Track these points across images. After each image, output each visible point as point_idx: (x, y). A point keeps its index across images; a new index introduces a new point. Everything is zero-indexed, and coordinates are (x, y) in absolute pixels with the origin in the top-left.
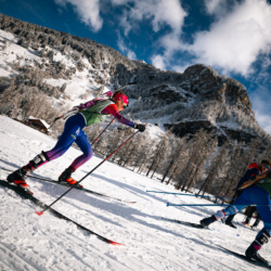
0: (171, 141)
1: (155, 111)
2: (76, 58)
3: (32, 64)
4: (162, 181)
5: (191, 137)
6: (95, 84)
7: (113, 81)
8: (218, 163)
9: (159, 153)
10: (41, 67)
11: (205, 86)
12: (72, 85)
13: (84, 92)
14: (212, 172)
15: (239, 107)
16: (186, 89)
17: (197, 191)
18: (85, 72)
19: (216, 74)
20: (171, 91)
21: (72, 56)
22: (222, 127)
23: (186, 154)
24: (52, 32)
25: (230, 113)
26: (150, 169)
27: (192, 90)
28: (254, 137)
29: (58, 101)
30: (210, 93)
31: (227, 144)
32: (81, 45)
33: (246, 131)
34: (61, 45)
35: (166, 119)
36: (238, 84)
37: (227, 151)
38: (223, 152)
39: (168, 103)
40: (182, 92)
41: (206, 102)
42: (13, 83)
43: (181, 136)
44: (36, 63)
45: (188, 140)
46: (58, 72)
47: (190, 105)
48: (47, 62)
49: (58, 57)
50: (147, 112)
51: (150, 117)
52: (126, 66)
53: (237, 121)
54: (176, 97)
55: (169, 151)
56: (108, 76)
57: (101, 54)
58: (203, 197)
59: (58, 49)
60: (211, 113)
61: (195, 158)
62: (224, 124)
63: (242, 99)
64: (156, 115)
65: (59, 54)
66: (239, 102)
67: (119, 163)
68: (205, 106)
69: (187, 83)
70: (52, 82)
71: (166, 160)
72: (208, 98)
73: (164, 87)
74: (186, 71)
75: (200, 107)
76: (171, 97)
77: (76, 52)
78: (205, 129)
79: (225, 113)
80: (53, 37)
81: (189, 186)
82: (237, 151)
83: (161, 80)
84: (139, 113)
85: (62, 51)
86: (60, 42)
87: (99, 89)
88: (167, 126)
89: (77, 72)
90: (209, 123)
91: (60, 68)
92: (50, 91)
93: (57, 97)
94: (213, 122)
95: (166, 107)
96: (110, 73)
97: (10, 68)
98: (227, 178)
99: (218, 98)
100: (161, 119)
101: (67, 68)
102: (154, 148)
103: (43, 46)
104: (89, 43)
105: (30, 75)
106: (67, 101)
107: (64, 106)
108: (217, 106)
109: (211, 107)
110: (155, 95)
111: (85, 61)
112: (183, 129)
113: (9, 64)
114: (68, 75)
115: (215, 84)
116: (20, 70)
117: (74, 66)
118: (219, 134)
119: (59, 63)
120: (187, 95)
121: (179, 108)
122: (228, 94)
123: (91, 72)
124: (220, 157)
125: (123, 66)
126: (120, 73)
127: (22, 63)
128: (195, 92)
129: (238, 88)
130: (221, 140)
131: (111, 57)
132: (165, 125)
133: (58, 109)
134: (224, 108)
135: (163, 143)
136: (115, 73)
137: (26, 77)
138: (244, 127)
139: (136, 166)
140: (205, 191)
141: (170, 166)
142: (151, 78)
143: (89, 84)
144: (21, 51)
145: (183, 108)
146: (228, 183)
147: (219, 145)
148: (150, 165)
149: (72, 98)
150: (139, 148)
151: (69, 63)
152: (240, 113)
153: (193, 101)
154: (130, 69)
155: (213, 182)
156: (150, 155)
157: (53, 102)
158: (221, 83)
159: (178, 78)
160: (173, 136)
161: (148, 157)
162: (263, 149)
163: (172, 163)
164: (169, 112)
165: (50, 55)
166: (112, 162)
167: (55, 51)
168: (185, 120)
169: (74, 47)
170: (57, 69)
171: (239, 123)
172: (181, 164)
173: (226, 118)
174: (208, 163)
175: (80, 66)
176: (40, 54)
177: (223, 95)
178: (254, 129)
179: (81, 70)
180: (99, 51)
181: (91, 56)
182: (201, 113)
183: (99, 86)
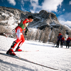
0: (39, 31)
1: (34, 24)
2: (9, 14)
4: (39, 42)
5: (44, 29)
6: (16, 20)
7: (21, 18)
8: (52, 34)
9: (37, 35)
11: (45, 15)
12: (9, 21)
13: (13, 23)
14: (51, 37)
15: (54, 20)
16: (41, 17)
17: (48, 42)
18: (12, 17)
19: (47, 12)
20: (37, 18)
21: (7, 13)
22: (51, 25)
23: (44, 34)
26: (36, 39)
27: (42, 17)
28: (59, 26)
29: (7, 27)
30: (47, 17)
31: (53, 29)
32: (9, 9)
33: (57, 25)
34: (3, 11)
35: (37, 26)
36: (53, 14)
37: (54, 31)
38: (53, 32)
39: (37, 22)
41: (46, 20)
43: (42, 30)
45: (43, 30)
46: (4, 19)
47: (42, 21)
49: (3, 14)
50: (32, 25)
51: (33, 26)
52: (23, 13)
53: (55, 23)
54: (38, 20)
55: (39, 34)
56: (19, 17)
57: (16, 11)
58: (50, 43)
59: (3, 12)
61: (46, 34)
63: (55, 17)
64: (34, 25)
65: (3, 13)
66: (54, 18)
67: (27, 40)
68: (46, 21)
69: (41, 15)
70: (3, 22)
71: (39, 36)
72: (47, 19)
73: (35, 17)
74: (40, 12)
75: (45, 21)
77: (8, 12)
78: (47, 26)
81: (46, 42)
82: (56, 31)
83: (33, 16)
84: (30, 26)
85: (4, 12)
87: (17, 21)
88: (38, 28)
89: (10, 18)
90: (48, 25)
91: (5, 17)
92: (4, 24)
93: (6, 26)
94: (49, 25)
95: (36, 23)
96: (19, 16)
98: (55, 38)
99: (49, 18)
100: (36, 26)
101: (7, 17)
102: (35, 34)
104: (11, 9)
106: (9, 26)
107: (9, 28)
108: (49, 20)
109: (48, 21)
111: (12, 14)
112: (42, 28)
114: (7, 19)
115: (48, 15)
117: (9, 16)
118: (51, 27)
119: (4, 16)
120: (41, 19)
121: (40, 22)
122: (51, 17)
123: (14, 17)
124: (52, 33)
125: (23, 14)
126: (22, 16)
128: (43, 17)
130: (52, 29)
131: (19, 12)
133: (7, 29)
134: (51, 20)
135: (37, 32)
136: (21, 16)
138: (57, 24)
139: (32, 39)
140: (50, 42)
143: (14, 20)
146: (55, 39)
147: (51, 30)
148: (35, 38)
149: (10, 25)
150: (32, 35)
151: (7, 15)
152: (55, 21)
153: (43, 20)
154: (25, 14)
155: (52, 39)
156: (35, 36)
157: (5, 27)
158: (49, 14)
159: (38, 15)
160: (40, 30)
161: (34, 37)
162: (62, 29)
163: (41, 37)
164: (37, 24)
165: (1, 14)
167: (2, 12)
168: (42, 25)
169: (7, 10)
170: (4, 18)
171: (55, 24)
172: (43, 37)
173: (52, 23)
174: (50, 35)
175: (10, 16)
177: (50, 17)
178: (59, 24)
179: (11, 17)
180: (15, 10)
181: (13, 12)
182: (46, 23)
183: (17, 20)
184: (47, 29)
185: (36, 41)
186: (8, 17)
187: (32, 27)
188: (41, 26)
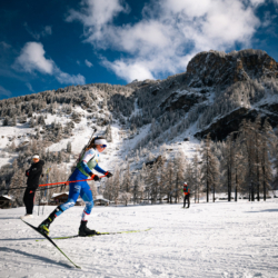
1: (176, 126)
2: (68, 111)
3: (27, 139)
4: (229, 199)
6: (99, 128)
7: (116, 116)
9: (208, 170)
10: (36, 137)
11: (217, 72)
12: (76, 140)
15: (269, 76)
16: (199, 86)
18: (84, 121)
19: (223, 54)
20: (183, 97)
21: (63, 111)
22: (262, 107)
23: (239, 156)
24: (33, 98)
25: (262, 87)
27: (205, 84)
29: (70, 164)
30: (227, 77)
32: (66, 95)
34: (48, 106)
35: (194, 129)
39: (187, 110)
40: (196, 91)
41: (229, 90)
42: (16, 167)
44: (31, 136)
46: (56, 135)
47: (211, 101)
48: (41, 129)
50: (169, 131)
52: (122, 93)
54: (192, 100)
56: (109, 113)
57: (91, 95)
59: (46, 111)
60: (240, 98)
62: (262, 102)
63: (267, 66)
64: (180, 130)
65: (49, 115)
66: (267, 71)
68: (230, 93)
69: (196, 79)
70: (55, 148)
71: (221, 174)
72: (228, 83)
73: (173, 95)
75: (224, 98)
76: (186, 103)
77: (65, 105)
79: (256, 90)
80: (36, 102)
83: (166, 91)
84: (161, 137)
85: (51, 111)
86: (45, 103)
87: (106, 132)
88: (200, 136)
89: (76, 125)
90: (243, 109)
91: (57, 129)
94: (248, 106)
95: (187, 116)
96: (109, 109)
97: (7, 154)
99: (239, 78)
100: (188, 131)
101: (63, 126)
103: (30, 116)
104: (74, 90)
105: (29, 151)
108: (243, 87)
109: (237, 91)
110: (168, 109)
111: (78, 109)
113: (4, 150)
114: (67, 133)
115: (228, 65)
116: (17, 150)
117: (69, 120)
119: (53, 124)
120: (203, 92)
121: (201, 110)
122: (248, 68)
123: (89, 118)
125: (119, 95)
126: (119, 105)
127: (17, 143)
128: (210, 84)
129: (256, 56)
131: (103, 93)
132: (195, 136)
134: (253, 85)
135: (206, 157)
136: (115, 107)
137: (27, 156)
141: (229, 179)
142: (155, 93)
144: (10, 131)
145: (205, 107)
151: (63, 121)
153: (213, 95)
154: (128, 95)
157: (65, 167)
160: (212, 144)
164: (192, 120)
165: (41, 121)
166: (161, 203)
167: (43, 115)
168: (215, 120)
169: (61, 101)
170: (54, 132)
172: (241, 170)
173: (260, 95)
175: (76, 118)
176: (31, 125)
177: (243, 72)
180: (88, 93)
181: (81, 102)
182: (229, 103)
183: (104, 128)
184: (249, 128)
185: (211, 196)
186: (68, 124)
187: (171, 139)
188: (214, 125)
